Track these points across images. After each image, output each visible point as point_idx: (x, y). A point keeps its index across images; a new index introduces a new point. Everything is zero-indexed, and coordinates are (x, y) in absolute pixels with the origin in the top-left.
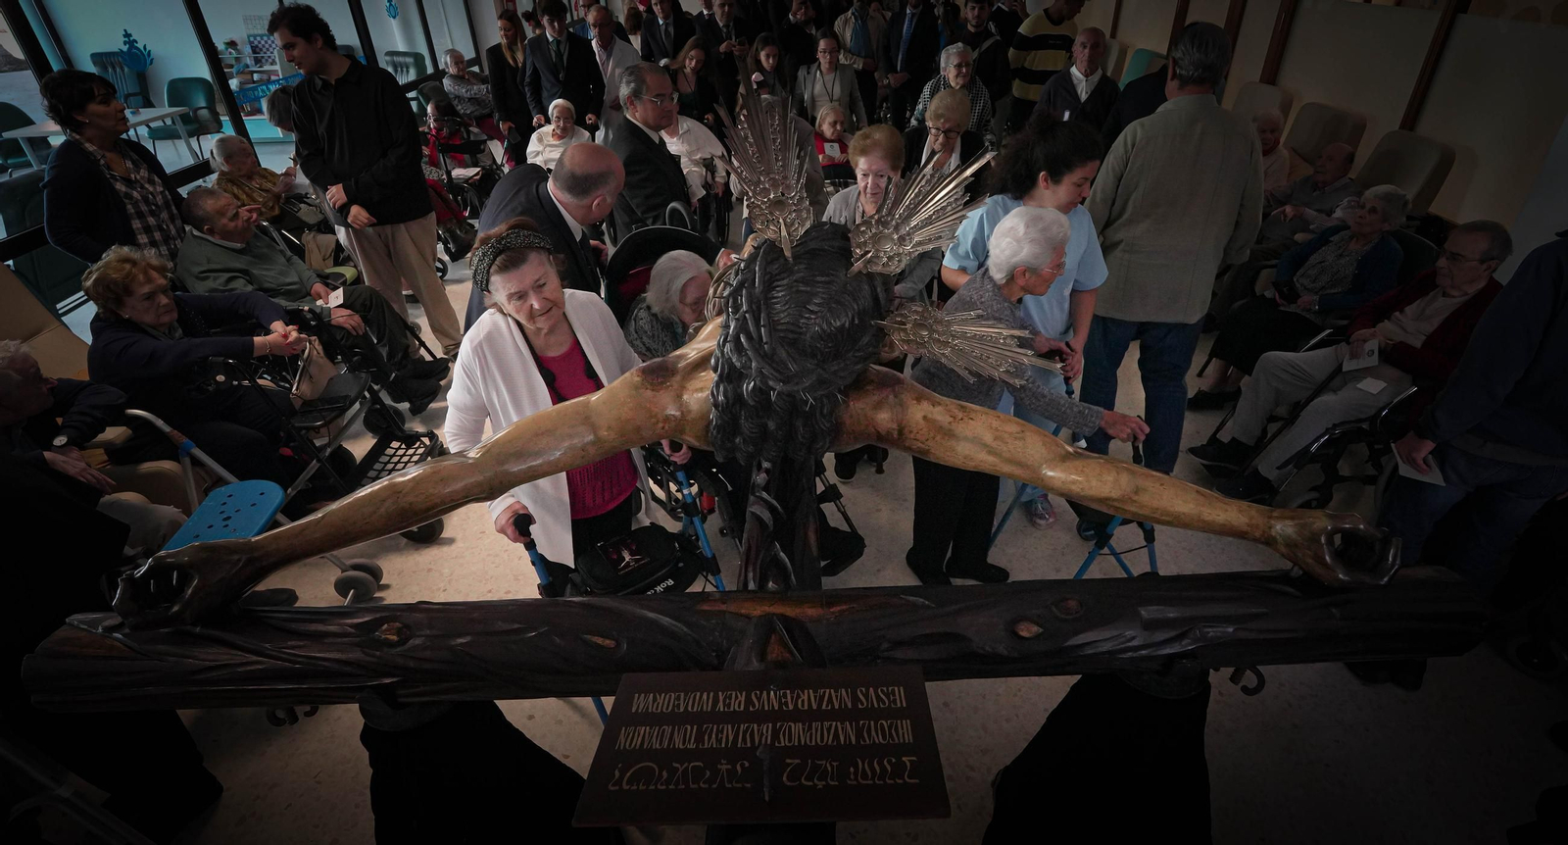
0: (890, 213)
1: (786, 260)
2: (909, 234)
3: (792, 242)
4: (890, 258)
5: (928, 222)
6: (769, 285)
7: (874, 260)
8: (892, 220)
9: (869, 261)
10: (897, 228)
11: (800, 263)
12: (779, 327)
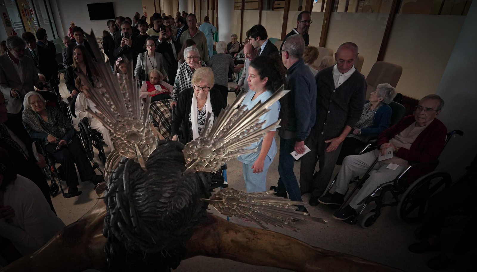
0: (210, 135)
1: (142, 169)
2: (222, 147)
3: (144, 159)
4: (210, 162)
5: (237, 139)
6: (133, 187)
7: (200, 164)
8: (211, 140)
9: (197, 165)
10: (214, 145)
11: (152, 171)
12: (144, 215)
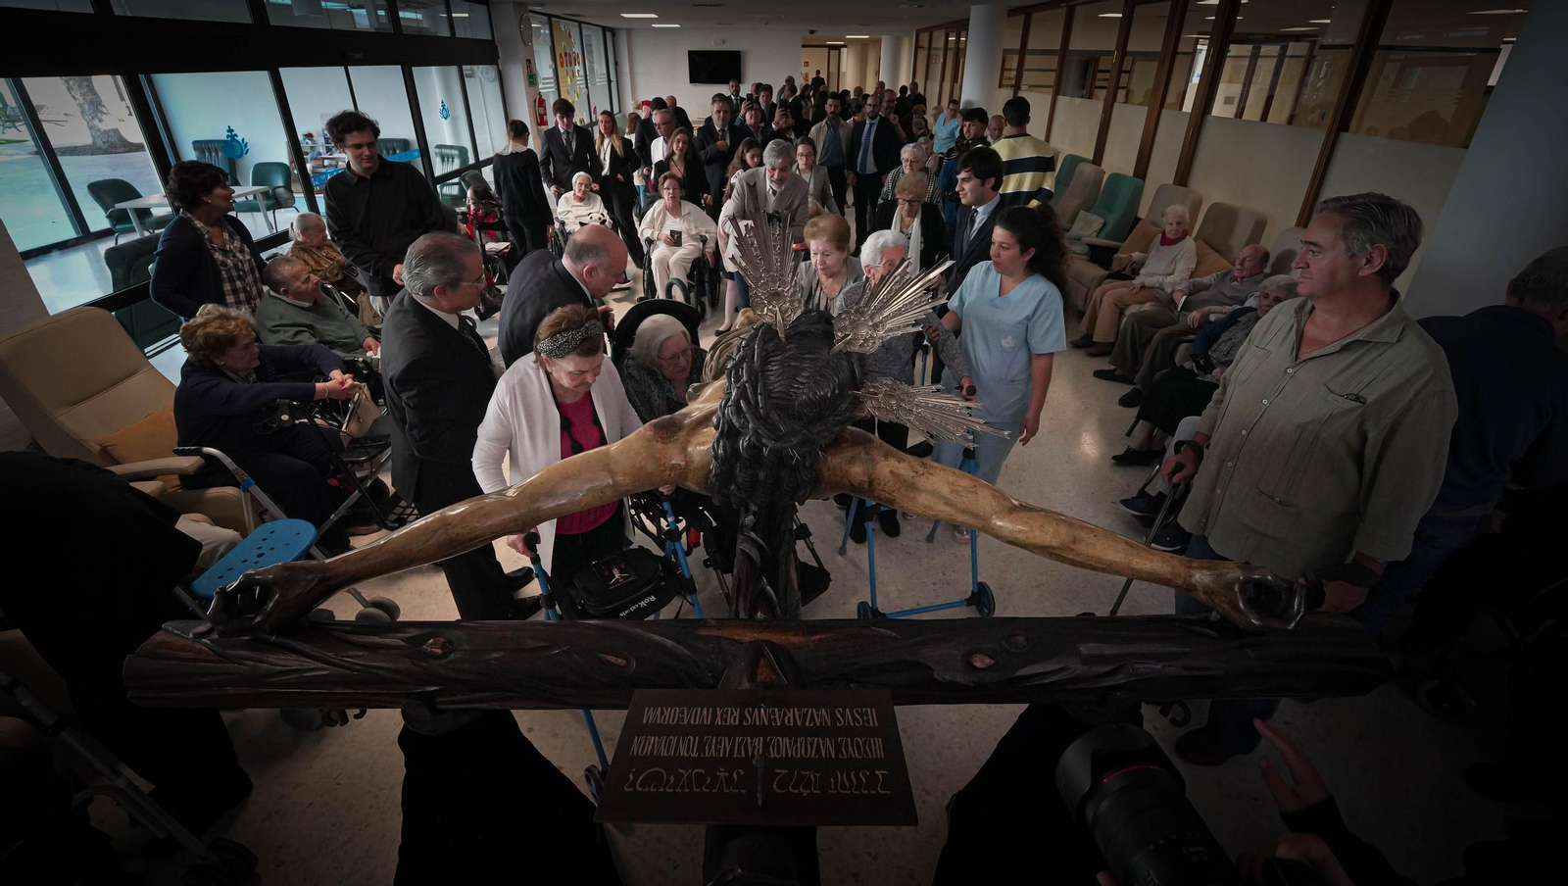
0: (867, 304)
1: (780, 339)
2: (881, 322)
3: (785, 325)
4: (866, 340)
5: (899, 312)
6: (765, 360)
7: (853, 342)
8: (868, 311)
9: (849, 342)
10: (872, 317)
11: (791, 343)
12: (773, 395)
